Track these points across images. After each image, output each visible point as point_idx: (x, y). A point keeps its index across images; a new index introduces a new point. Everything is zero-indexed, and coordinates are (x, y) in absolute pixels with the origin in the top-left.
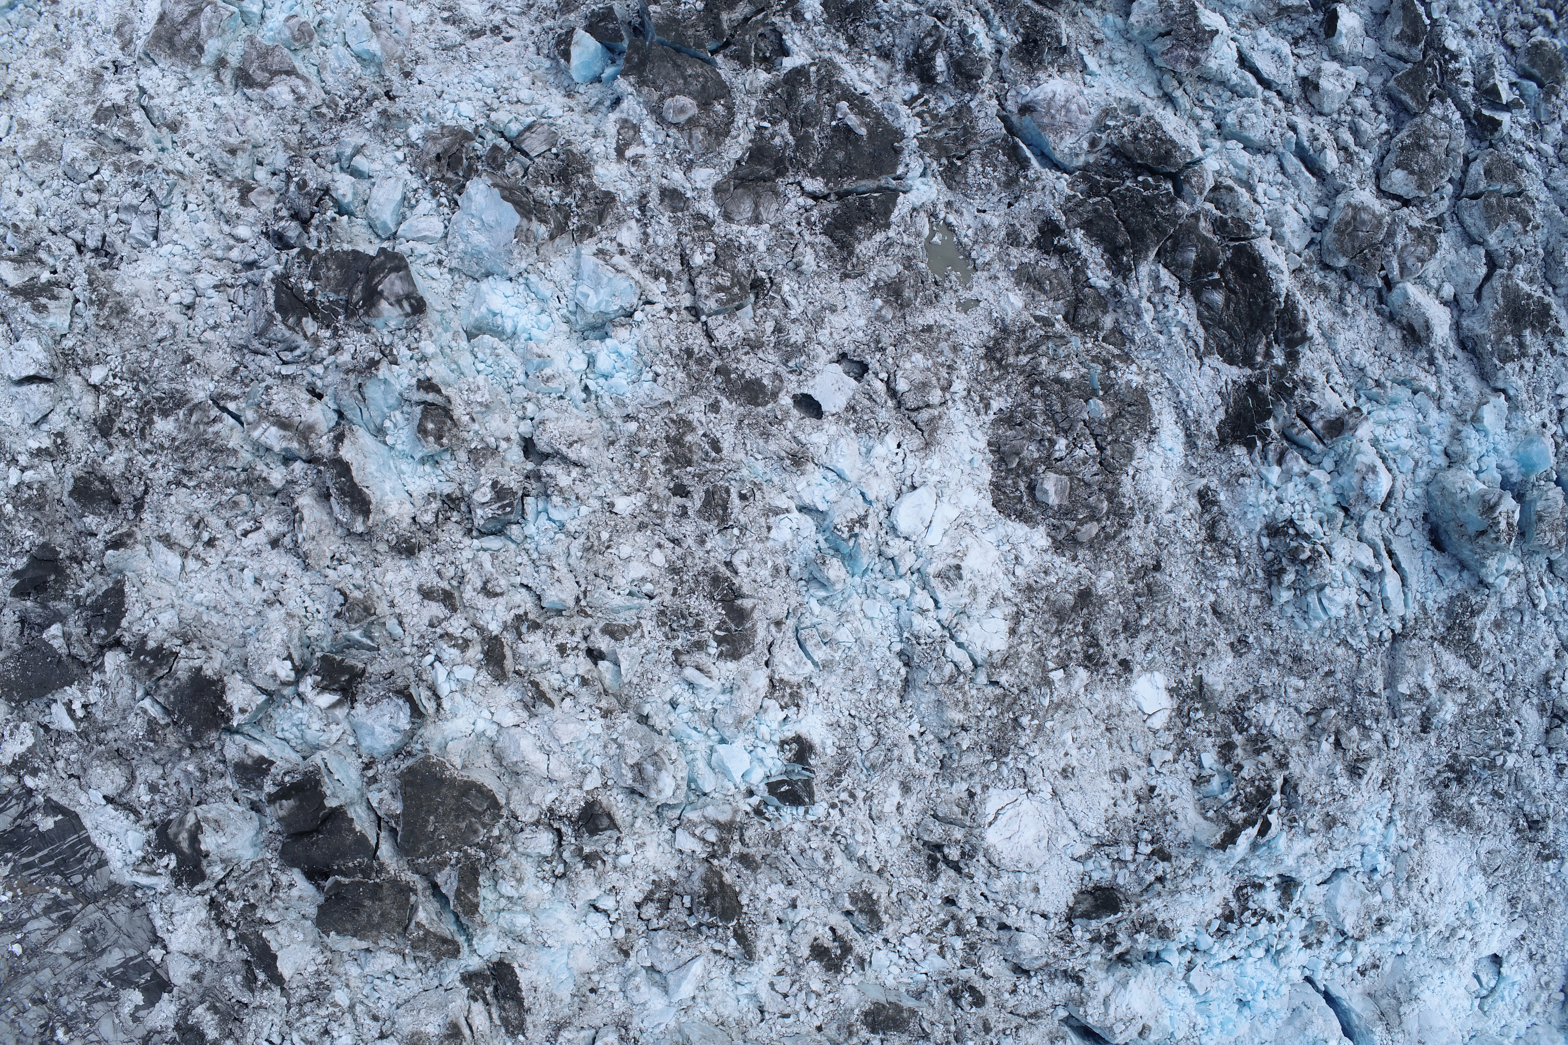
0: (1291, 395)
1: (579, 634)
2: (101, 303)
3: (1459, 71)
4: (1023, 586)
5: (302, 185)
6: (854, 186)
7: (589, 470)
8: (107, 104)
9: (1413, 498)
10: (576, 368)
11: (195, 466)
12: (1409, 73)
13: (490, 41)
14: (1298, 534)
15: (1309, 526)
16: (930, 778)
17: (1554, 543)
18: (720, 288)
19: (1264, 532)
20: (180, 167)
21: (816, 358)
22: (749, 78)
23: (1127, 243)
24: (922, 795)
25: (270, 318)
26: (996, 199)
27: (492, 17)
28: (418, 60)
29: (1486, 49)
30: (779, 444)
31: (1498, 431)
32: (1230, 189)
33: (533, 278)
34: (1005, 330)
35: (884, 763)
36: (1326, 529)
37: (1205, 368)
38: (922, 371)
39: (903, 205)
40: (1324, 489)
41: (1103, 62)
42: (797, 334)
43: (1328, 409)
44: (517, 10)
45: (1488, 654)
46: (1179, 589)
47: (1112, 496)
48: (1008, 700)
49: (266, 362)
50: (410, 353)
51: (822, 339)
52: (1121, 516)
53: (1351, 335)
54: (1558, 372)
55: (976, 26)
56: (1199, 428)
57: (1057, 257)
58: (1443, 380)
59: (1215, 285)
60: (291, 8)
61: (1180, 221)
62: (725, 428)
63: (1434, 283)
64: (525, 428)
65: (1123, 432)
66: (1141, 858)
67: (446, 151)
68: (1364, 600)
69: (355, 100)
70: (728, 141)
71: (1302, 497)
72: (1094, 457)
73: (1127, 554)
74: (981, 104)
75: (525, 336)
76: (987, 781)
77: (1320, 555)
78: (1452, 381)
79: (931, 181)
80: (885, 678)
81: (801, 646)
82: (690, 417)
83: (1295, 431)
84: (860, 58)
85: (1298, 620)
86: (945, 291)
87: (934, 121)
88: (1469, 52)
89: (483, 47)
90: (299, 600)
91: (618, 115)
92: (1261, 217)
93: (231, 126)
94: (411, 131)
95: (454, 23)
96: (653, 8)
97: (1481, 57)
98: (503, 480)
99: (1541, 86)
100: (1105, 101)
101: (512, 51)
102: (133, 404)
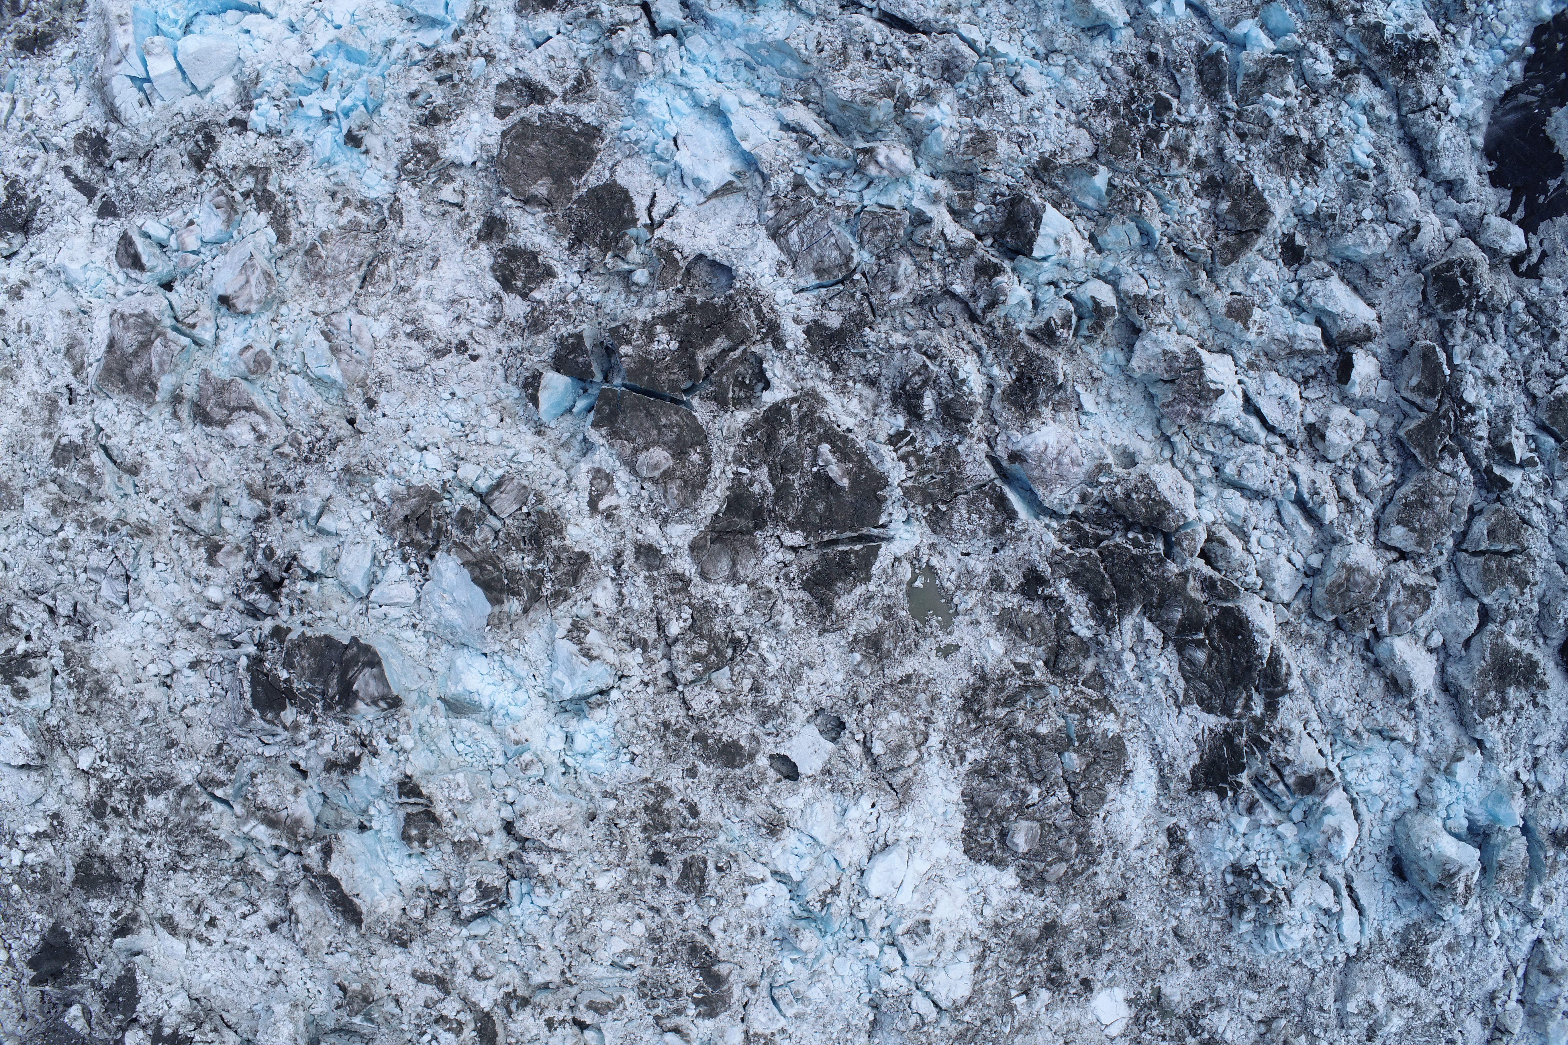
0: (1267, 749)
1: (565, 1007)
2: (80, 684)
3: (1475, 423)
4: (990, 922)
5: (269, 554)
6: (834, 537)
7: (570, 856)
8: (64, 441)
9: (1379, 836)
10: (555, 749)
11: (190, 851)
12: (1420, 428)
13: (456, 361)
14: (1261, 877)
15: (1272, 873)
17: (1511, 891)
18: (697, 658)
19: (1230, 871)
20: (144, 516)
21: (792, 719)
22: (725, 424)
23: (1112, 597)
25: (250, 714)
26: (981, 544)
28: (383, 384)
29: (1506, 399)
30: (757, 809)
31: (1471, 782)
32: (1223, 543)
33: (508, 660)
34: (983, 678)
36: (1289, 874)
37: (1184, 717)
38: (899, 730)
39: (886, 553)
40: (1291, 841)
41: (1100, 400)
42: (774, 695)
43: (1301, 766)
44: (483, 323)
45: (1438, 974)
46: (1142, 916)
47: (1082, 838)
48: (970, 1034)
49: (249, 745)
50: (390, 747)
51: (799, 698)
52: (1089, 854)
53: (1333, 683)
54: (1538, 724)
55: (968, 367)
56: (1172, 770)
57: (1041, 602)
58: (1422, 725)
59: (1200, 644)
60: (246, 331)
61: (1169, 581)
62: (703, 793)
63: (1423, 633)
64: (507, 813)
65: (1097, 779)
67: (413, 513)
68: (1321, 933)
69: (319, 440)
70: (704, 492)
71: (1267, 846)
72: (1066, 804)
73: (1094, 888)
74: (970, 448)
75: (503, 712)
77: (1280, 902)
78: (1430, 727)
79: (915, 526)
80: (854, 1022)
81: (776, 1005)
82: (668, 783)
83: (1267, 782)
84: (845, 386)
85: (1255, 946)
86: (925, 637)
87: (919, 463)
88: (1487, 403)
89: (449, 367)
90: (300, 982)
91: (590, 465)
92: (1252, 569)
93: (192, 469)
94: (376, 486)
95: (417, 339)
96: (624, 349)
97: (1499, 408)
98: (487, 880)
99: (1558, 440)
100: (1101, 451)
101: (480, 373)
102: (123, 785)
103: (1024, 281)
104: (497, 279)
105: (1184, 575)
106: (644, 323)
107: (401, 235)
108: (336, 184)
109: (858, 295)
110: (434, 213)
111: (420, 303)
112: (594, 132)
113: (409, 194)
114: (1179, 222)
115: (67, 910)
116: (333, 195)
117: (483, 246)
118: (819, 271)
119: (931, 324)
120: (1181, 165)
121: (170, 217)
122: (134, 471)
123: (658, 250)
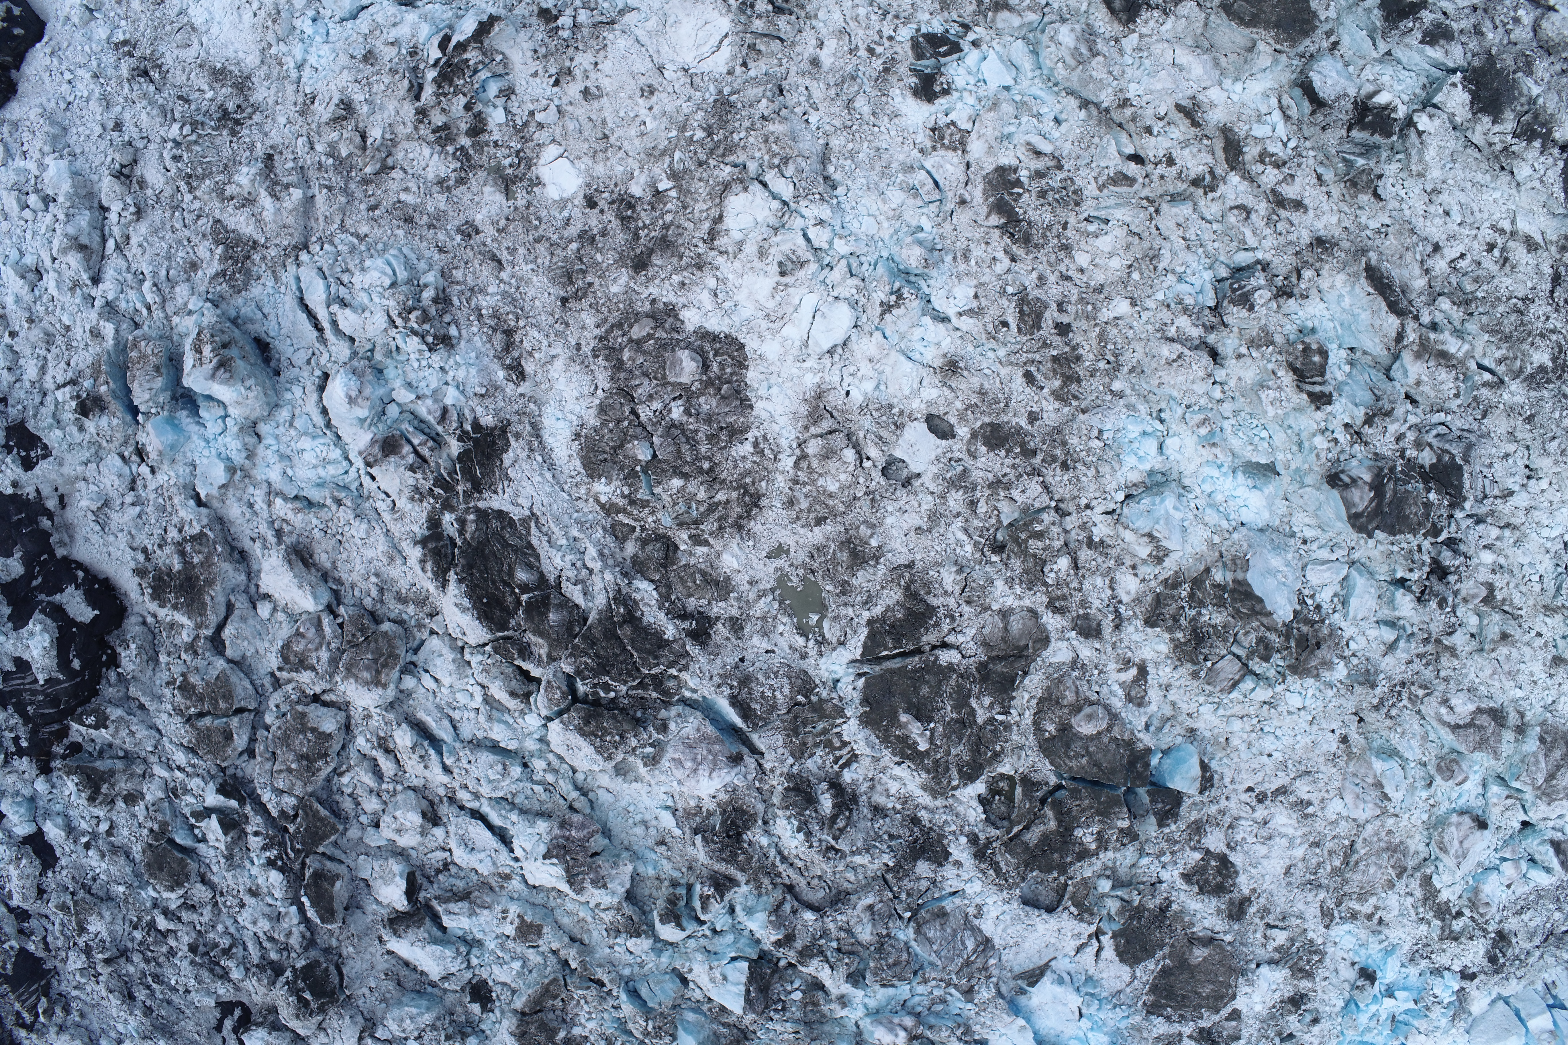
0: (436, 481)
1: (1155, 179)
3: (265, 848)
4: (707, 269)
5: (1442, 604)
6: (908, 660)
7: (1159, 335)
9: (294, 389)
10: (1174, 440)
11: (1512, 318)
12: (323, 837)
13: (1266, 786)
14: (423, 337)
15: (411, 345)
16: (792, 73)
17: (143, 344)
18: (1040, 535)
19: (454, 341)
20: (1548, 622)
21: (936, 477)
22: (1022, 761)
23: (621, 626)
24: (798, 59)
25: (1465, 459)
26: (758, 665)
27: (1266, 812)
28: (1333, 758)
29: (235, 876)
30: (968, 384)
31: (205, 461)
32: (513, 694)
33: (1225, 524)
34: (740, 528)
35: (843, 82)
36: (393, 344)
37: (526, 504)
38: (828, 473)
39: (856, 647)
40: (398, 383)
42: (956, 500)
43: (397, 466)
44: (1243, 822)
45: (204, 236)
46: (540, 281)
47: (619, 366)
48: (720, 151)
49: (1460, 423)
50: (1335, 436)
51: (930, 498)
52: (607, 348)
53: (370, 553)
54: (139, 530)
55: (793, 845)
56: (530, 444)
57: (690, 612)
58: (265, 514)
59: (525, 588)
60: (1460, 797)
61: (567, 652)
62: (1022, 397)
63: (281, 616)
64: (1221, 374)
65: (611, 431)
66: (569, 12)
67: (1312, 652)
68: (345, 278)
69: (1393, 705)
70: (1039, 696)
71: (421, 374)
72: (641, 403)
73: (598, 311)
74: (782, 762)
75: (1224, 470)
76: (729, 79)
77: (400, 314)
78: (256, 514)
79: (826, 678)
80: (849, 162)
81: (936, 183)
82: (1057, 405)
83: (430, 443)
84: (904, 804)
85: (413, 256)
86: (804, 565)
87: (829, 741)
88: (255, 871)
89: (1273, 779)
90: (1411, 195)
91: (1148, 710)
92: (476, 669)
93: (1505, 667)
94: (1345, 672)
95: (1302, 802)
96: (1125, 824)
97: (239, 866)
98: (1243, 313)
99: (171, 841)
100: (654, 777)
101: (1245, 777)
103: (746, 933)
104: (1233, 864)
105: (552, 659)
106: (1106, 849)
107: (1322, 895)
108: (1379, 933)
109: (903, 896)
110: (1292, 919)
111: (1300, 834)
112: (1153, 1010)
113: (1316, 933)
114: (603, 1011)
116: (1381, 922)
117: (1246, 892)
118: (943, 914)
119: (829, 876)
121: (1526, 888)
122: (1557, 661)
123: (1092, 914)
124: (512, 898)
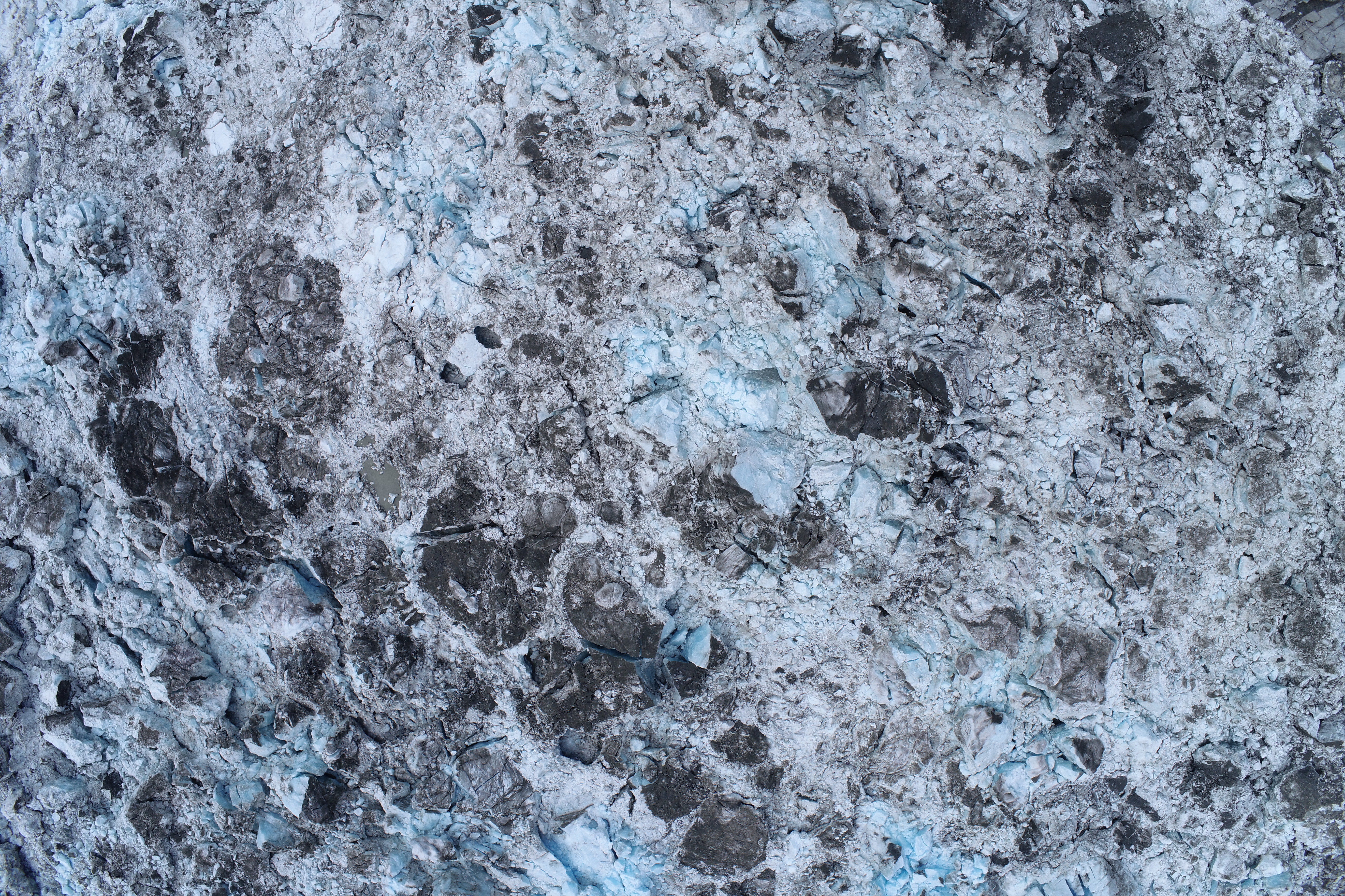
0: (102, 377)
1: (654, 117)
2: (1113, 381)
4: (315, 209)
5: (941, 506)
6: (458, 536)
7: (656, 255)
8: (1144, 589)
9: (13, 304)
10: (677, 347)
11: (1003, 234)
13: (795, 668)
14: (100, 266)
15: (90, 271)
16: (383, 47)
18: (562, 431)
19: (127, 268)
20: (1065, 528)
21: (484, 380)
22: (553, 630)
23: (232, 497)
24: (390, 34)
25: (946, 367)
26: (343, 534)
28: (860, 648)
30: (506, 300)
32: (148, 546)
33: (720, 425)
34: (334, 421)
35: (416, 51)
36: (77, 272)
37: (172, 397)
38: (396, 375)
39: (417, 524)
40: (77, 301)
42: (501, 400)
43: (73, 365)
44: (774, 700)
46: (197, 221)
47: (247, 288)
48: (323, 113)
49: (952, 334)
50: (818, 344)
51: (479, 398)
52: (241, 273)
53: (57, 433)
55: (358, 683)
56: (179, 350)
57: (292, 488)
59: (160, 463)
60: (980, 690)
61: (186, 514)
62: (554, 312)
64: (713, 289)
65: (237, 340)
66: (224, 6)
67: (814, 546)
68: (51, 220)
69: (909, 600)
70: (567, 571)
71: (95, 294)
72: (260, 317)
73: (236, 244)
74: (354, 615)
75: (725, 376)
76: (343, 53)
77: (81, 247)
79: (396, 547)
80: (417, 118)
81: (480, 132)
82: (583, 319)
83: (101, 348)
84: (463, 659)
85: (104, 203)
86: (384, 452)
87: (395, 600)
89: (801, 662)
90: (893, 120)
91: (665, 590)
92: (125, 526)
93: (1022, 570)
94: (849, 566)
95: (831, 685)
96: (639, 690)
98: (721, 232)
100: (248, 619)
101: (774, 658)
102: (1071, 290)
103: (317, 756)
104: (764, 737)
106: (624, 711)
107: (848, 773)
108: (910, 812)
109: (453, 737)
110: (820, 792)
111: (831, 714)
112: (686, 861)
113: (844, 807)
114: (200, 805)
115: (1124, 167)
116: (913, 803)
117: (778, 763)
118: (485, 756)
119: (394, 715)
120: (200, 852)
121: (1055, 783)
122: (1077, 567)
123: (622, 769)
124: (141, 709)
